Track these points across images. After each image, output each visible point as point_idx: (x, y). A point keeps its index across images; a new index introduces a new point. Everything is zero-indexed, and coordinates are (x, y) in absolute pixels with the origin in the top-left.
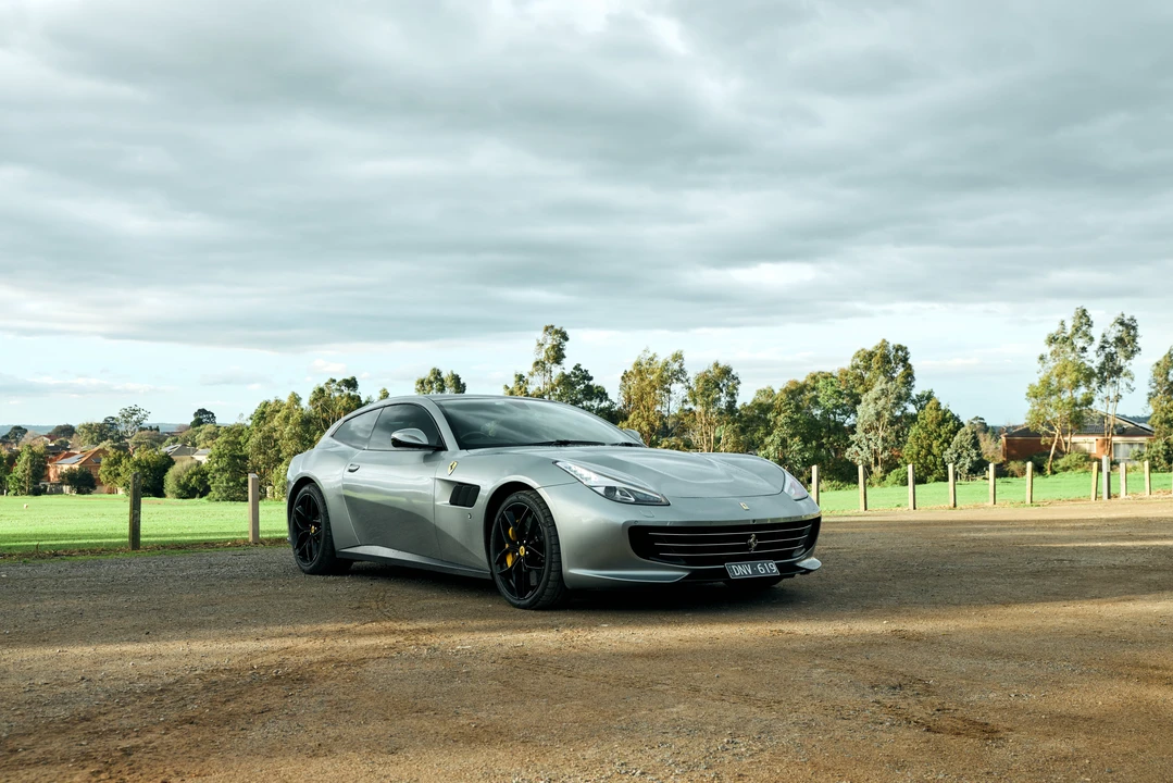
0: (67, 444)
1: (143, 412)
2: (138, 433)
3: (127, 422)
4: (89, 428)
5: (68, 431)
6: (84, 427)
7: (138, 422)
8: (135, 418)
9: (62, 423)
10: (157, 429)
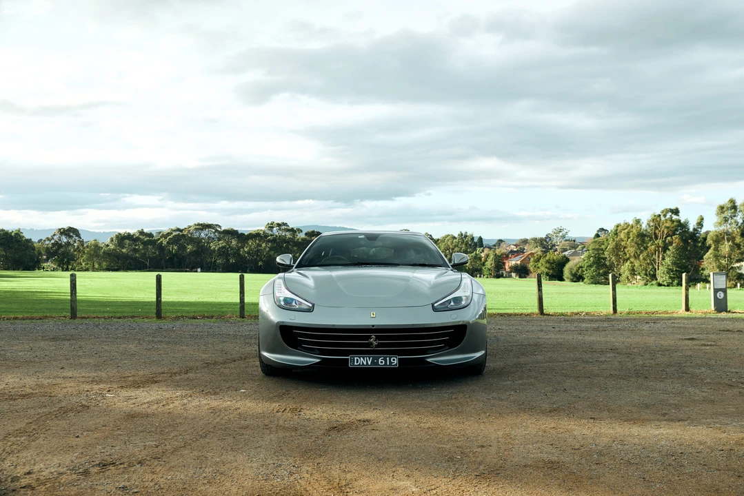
0: (524, 249)
1: (565, 231)
2: (563, 242)
3: (557, 236)
4: (535, 240)
5: (525, 242)
6: (532, 239)
7: (563, 237)
8: (561, 234)
9: (523, 238)
10: (574, 241)
